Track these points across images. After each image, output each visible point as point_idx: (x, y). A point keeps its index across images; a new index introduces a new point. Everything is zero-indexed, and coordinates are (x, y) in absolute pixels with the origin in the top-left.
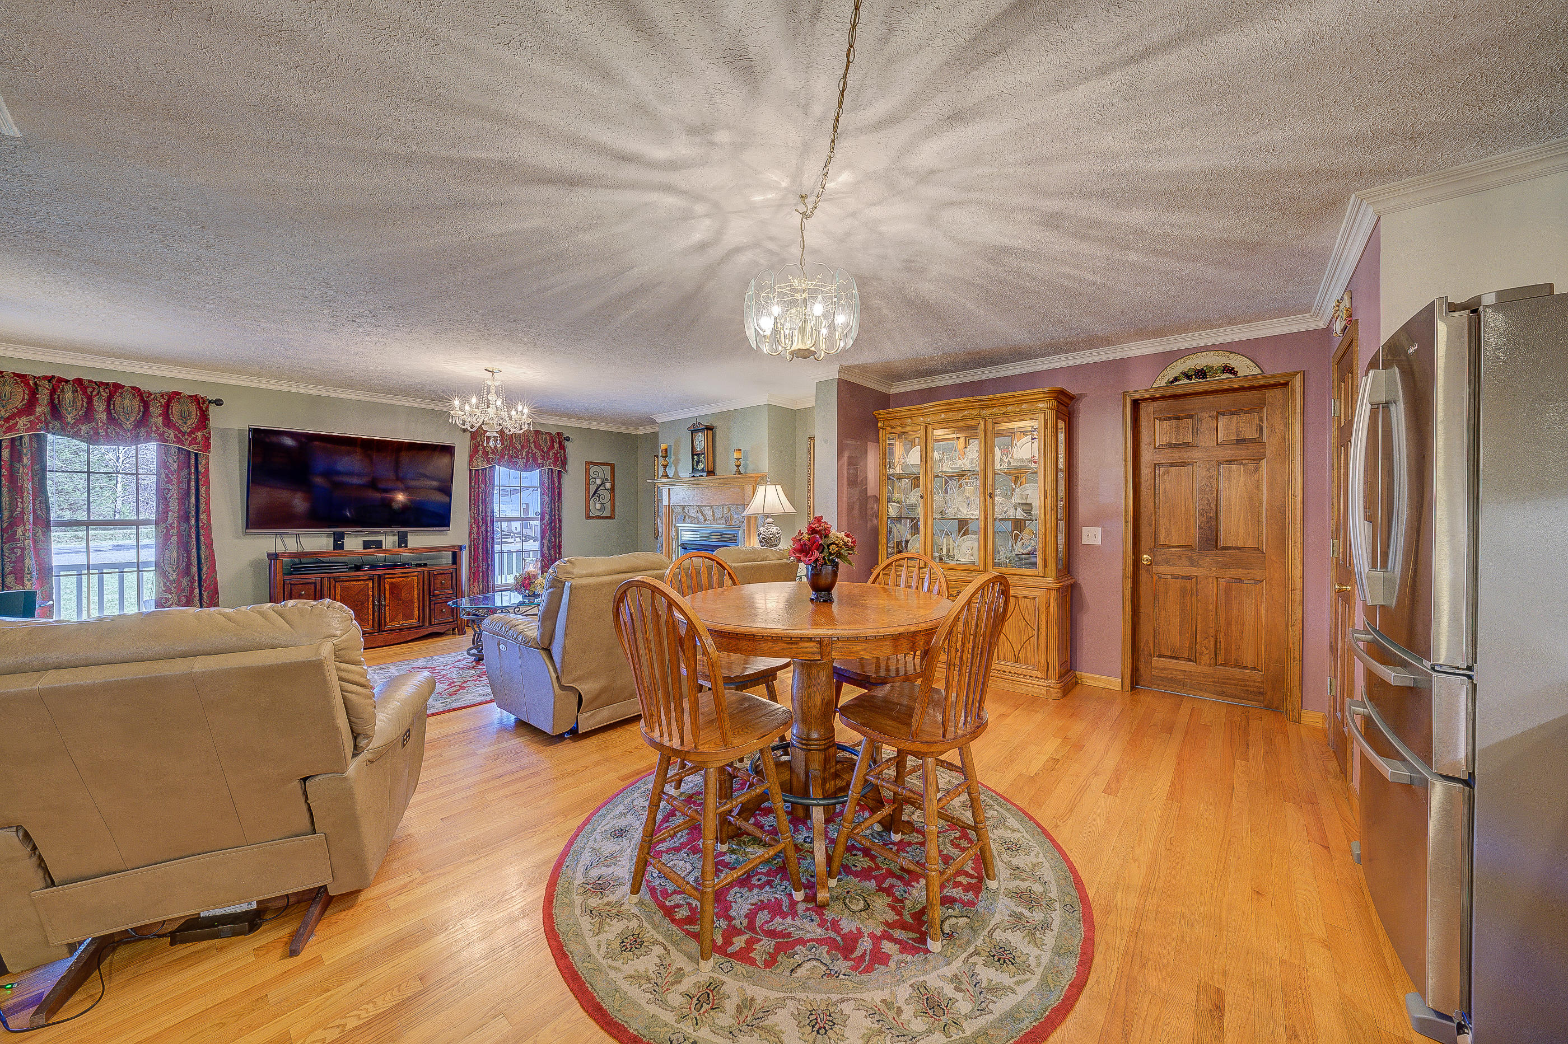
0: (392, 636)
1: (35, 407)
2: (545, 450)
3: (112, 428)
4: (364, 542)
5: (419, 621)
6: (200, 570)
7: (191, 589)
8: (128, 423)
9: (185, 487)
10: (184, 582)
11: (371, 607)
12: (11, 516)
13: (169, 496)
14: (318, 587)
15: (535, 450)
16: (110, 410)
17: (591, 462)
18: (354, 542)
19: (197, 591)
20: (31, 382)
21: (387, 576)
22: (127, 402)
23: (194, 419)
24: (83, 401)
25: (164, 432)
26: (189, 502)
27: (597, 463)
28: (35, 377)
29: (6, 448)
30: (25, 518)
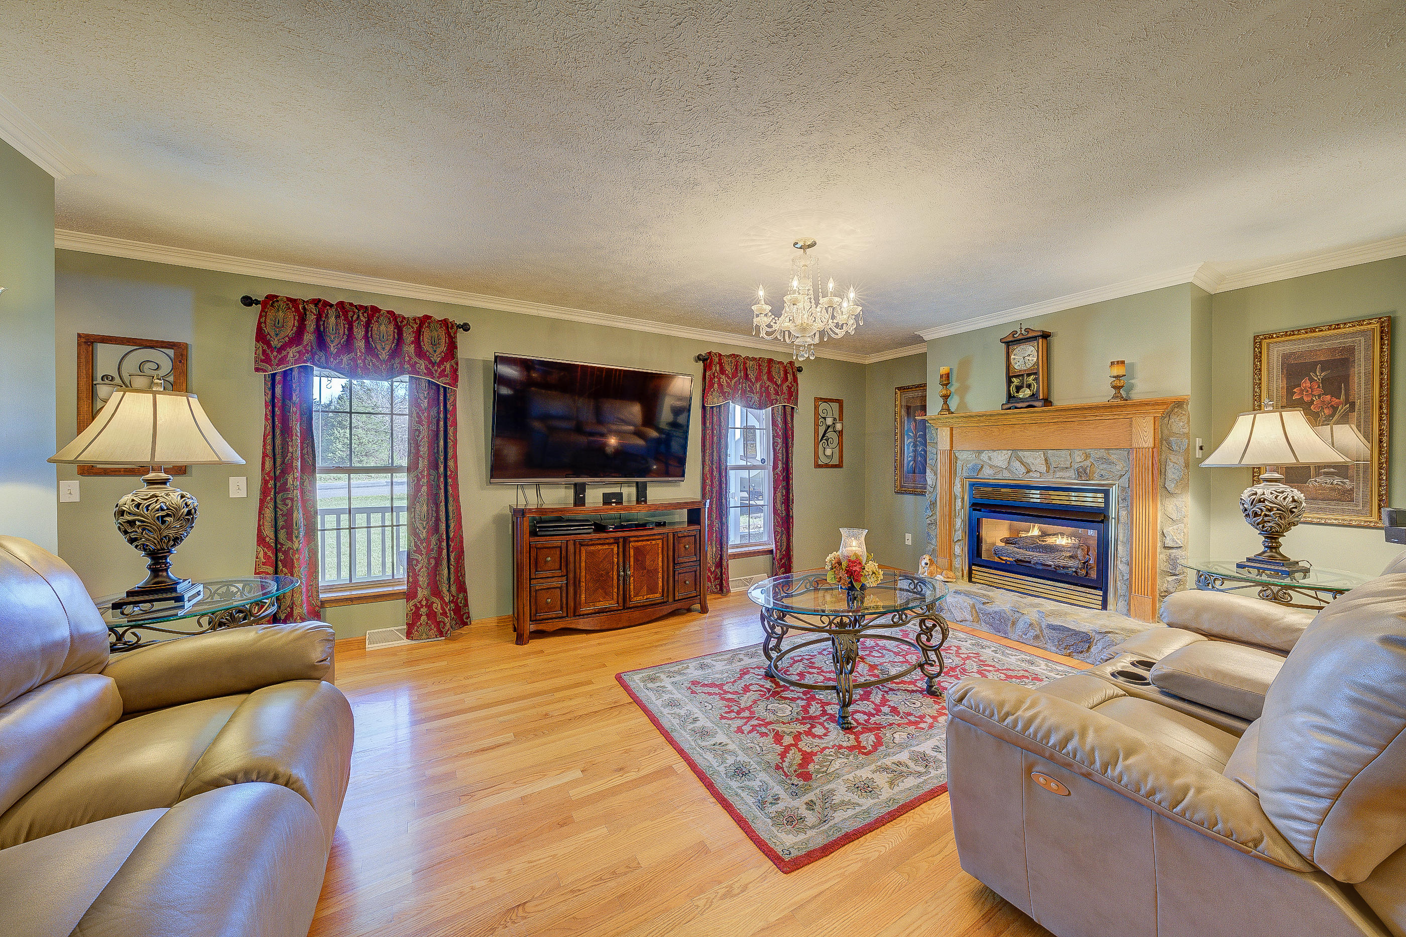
0: (637, 614)
1: (303, 335)
2: (779, 382)
3: (369, 358)
4: (605, 495)
5: (663, 596)
6: (448, 526)
7: (440, 550)
8: (384, 352)
9: (434, 428)
10: (434, 540)
11: (615, 577)
12: (283, 462)
13: (420, 439)
14: (564, 553)
15: (768, 383)
16: (368, 338)
17: (821, 399)
18: (594, 496)
19: (445, 552)
20: (301, 307)
21: (632, 539)
22: (383, 328)
23: (443, 348)
24: (344, 328)
25: (416, 363)
26: (438, 447)
27: (827, 399)
28: (304, 301)
29: (279, 383)
30: (294, 464)
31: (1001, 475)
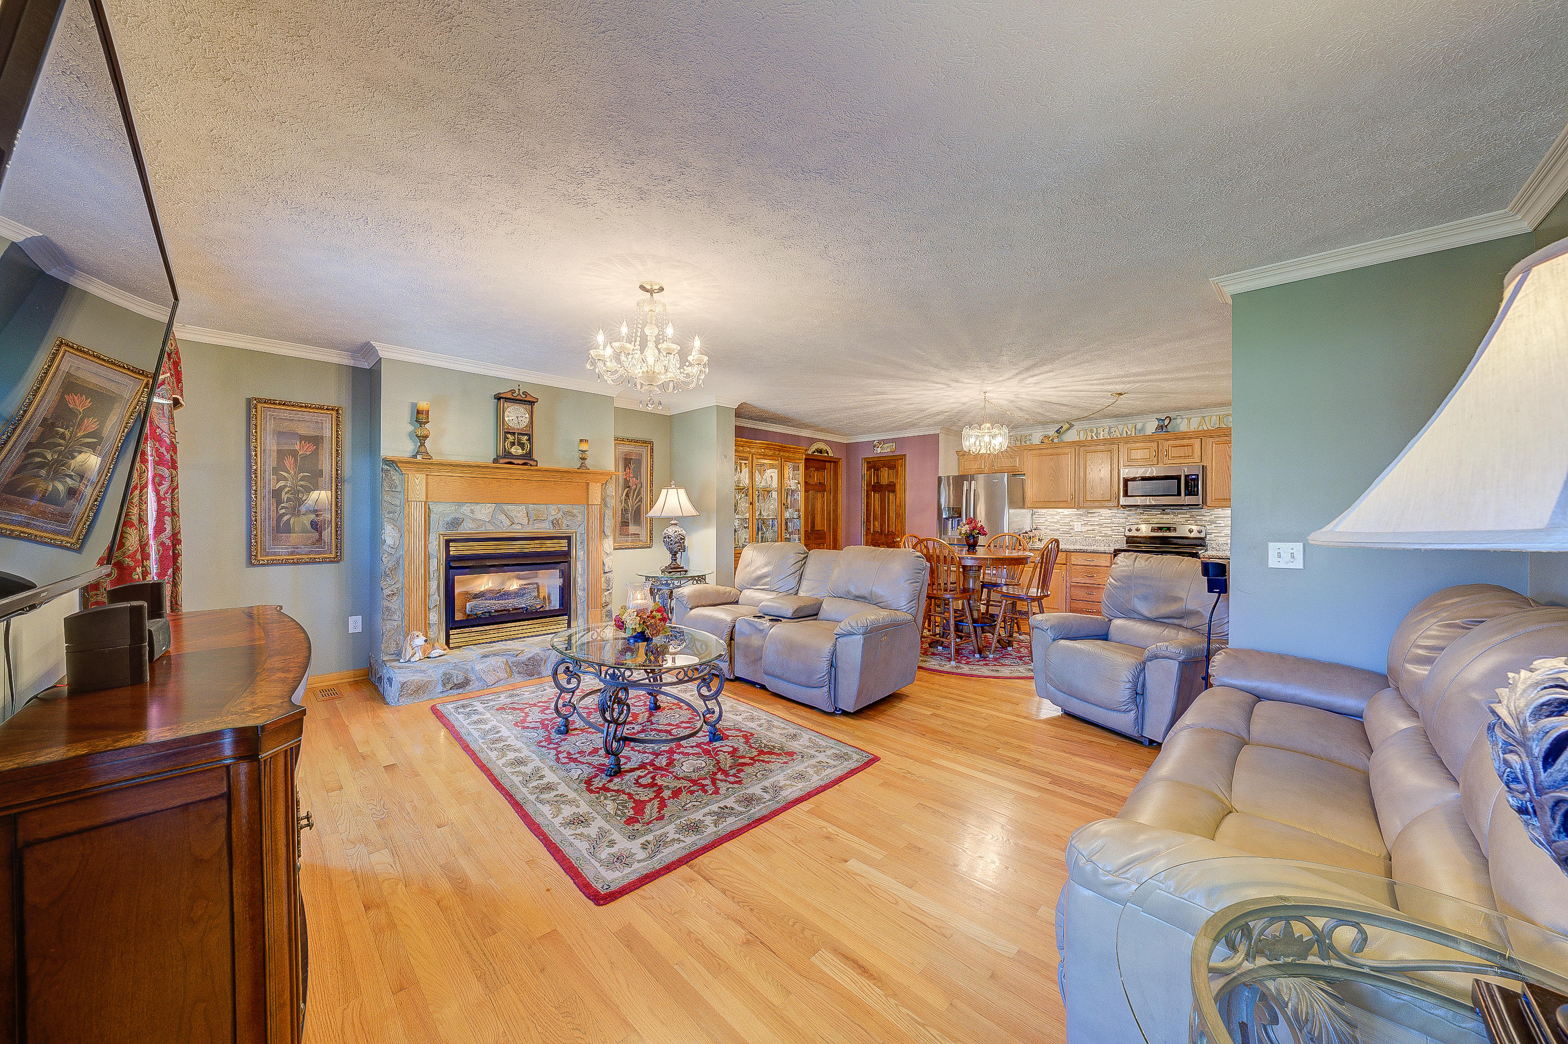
31: (484, 528)
